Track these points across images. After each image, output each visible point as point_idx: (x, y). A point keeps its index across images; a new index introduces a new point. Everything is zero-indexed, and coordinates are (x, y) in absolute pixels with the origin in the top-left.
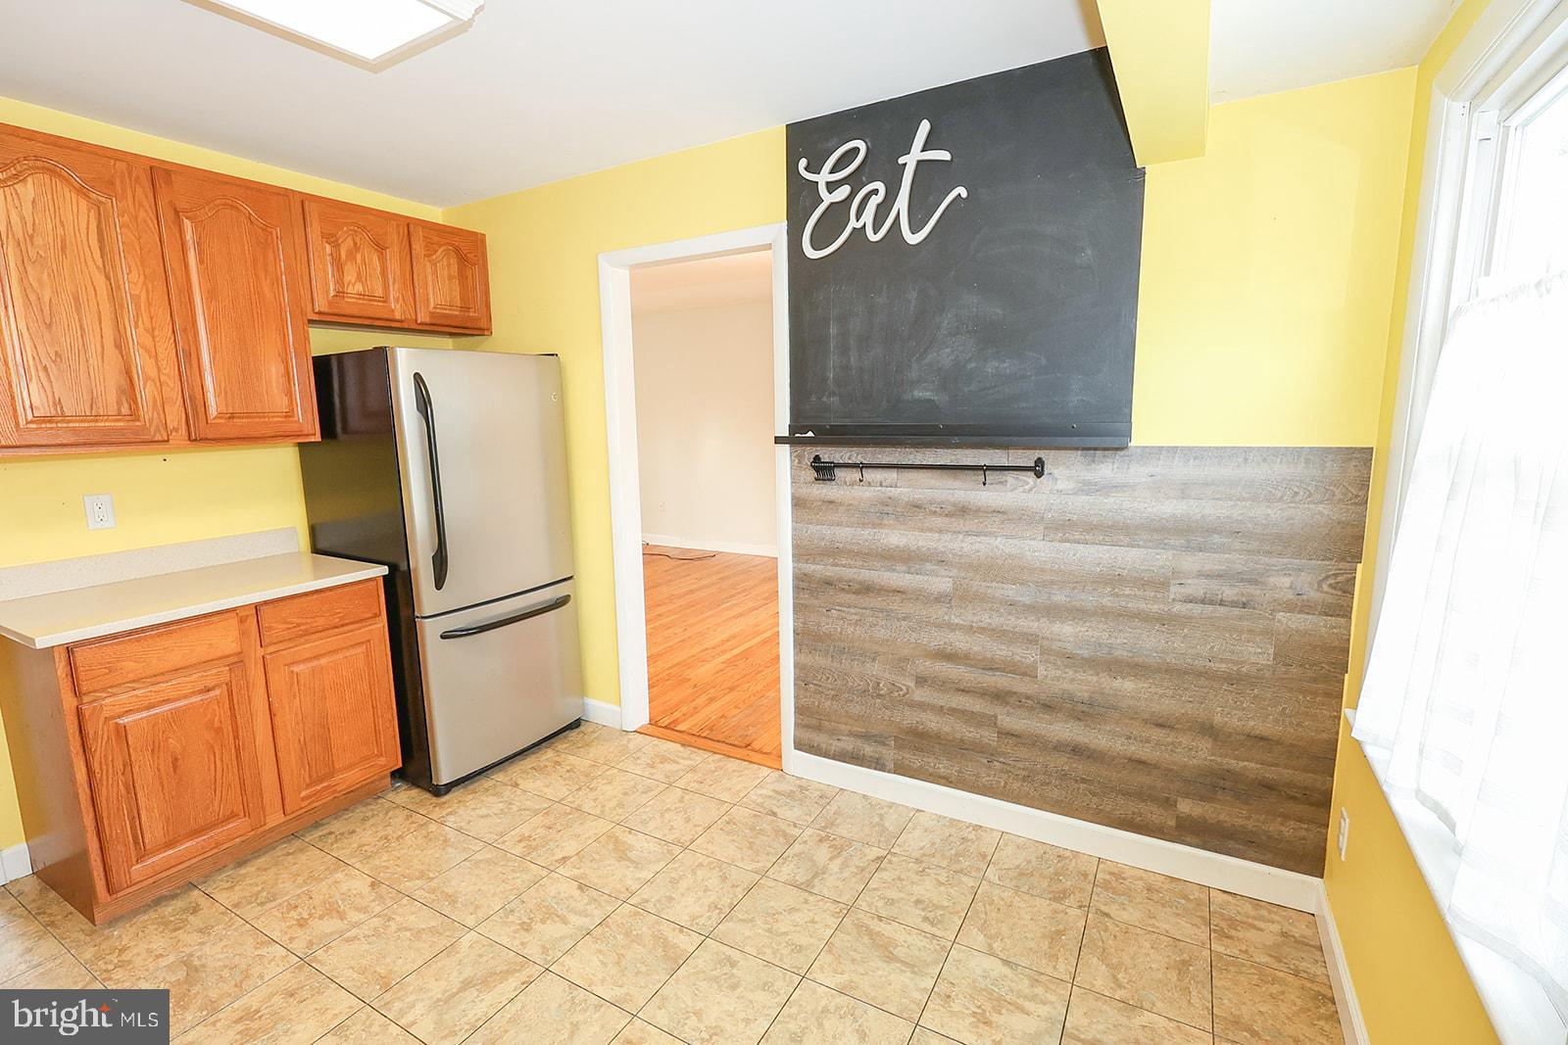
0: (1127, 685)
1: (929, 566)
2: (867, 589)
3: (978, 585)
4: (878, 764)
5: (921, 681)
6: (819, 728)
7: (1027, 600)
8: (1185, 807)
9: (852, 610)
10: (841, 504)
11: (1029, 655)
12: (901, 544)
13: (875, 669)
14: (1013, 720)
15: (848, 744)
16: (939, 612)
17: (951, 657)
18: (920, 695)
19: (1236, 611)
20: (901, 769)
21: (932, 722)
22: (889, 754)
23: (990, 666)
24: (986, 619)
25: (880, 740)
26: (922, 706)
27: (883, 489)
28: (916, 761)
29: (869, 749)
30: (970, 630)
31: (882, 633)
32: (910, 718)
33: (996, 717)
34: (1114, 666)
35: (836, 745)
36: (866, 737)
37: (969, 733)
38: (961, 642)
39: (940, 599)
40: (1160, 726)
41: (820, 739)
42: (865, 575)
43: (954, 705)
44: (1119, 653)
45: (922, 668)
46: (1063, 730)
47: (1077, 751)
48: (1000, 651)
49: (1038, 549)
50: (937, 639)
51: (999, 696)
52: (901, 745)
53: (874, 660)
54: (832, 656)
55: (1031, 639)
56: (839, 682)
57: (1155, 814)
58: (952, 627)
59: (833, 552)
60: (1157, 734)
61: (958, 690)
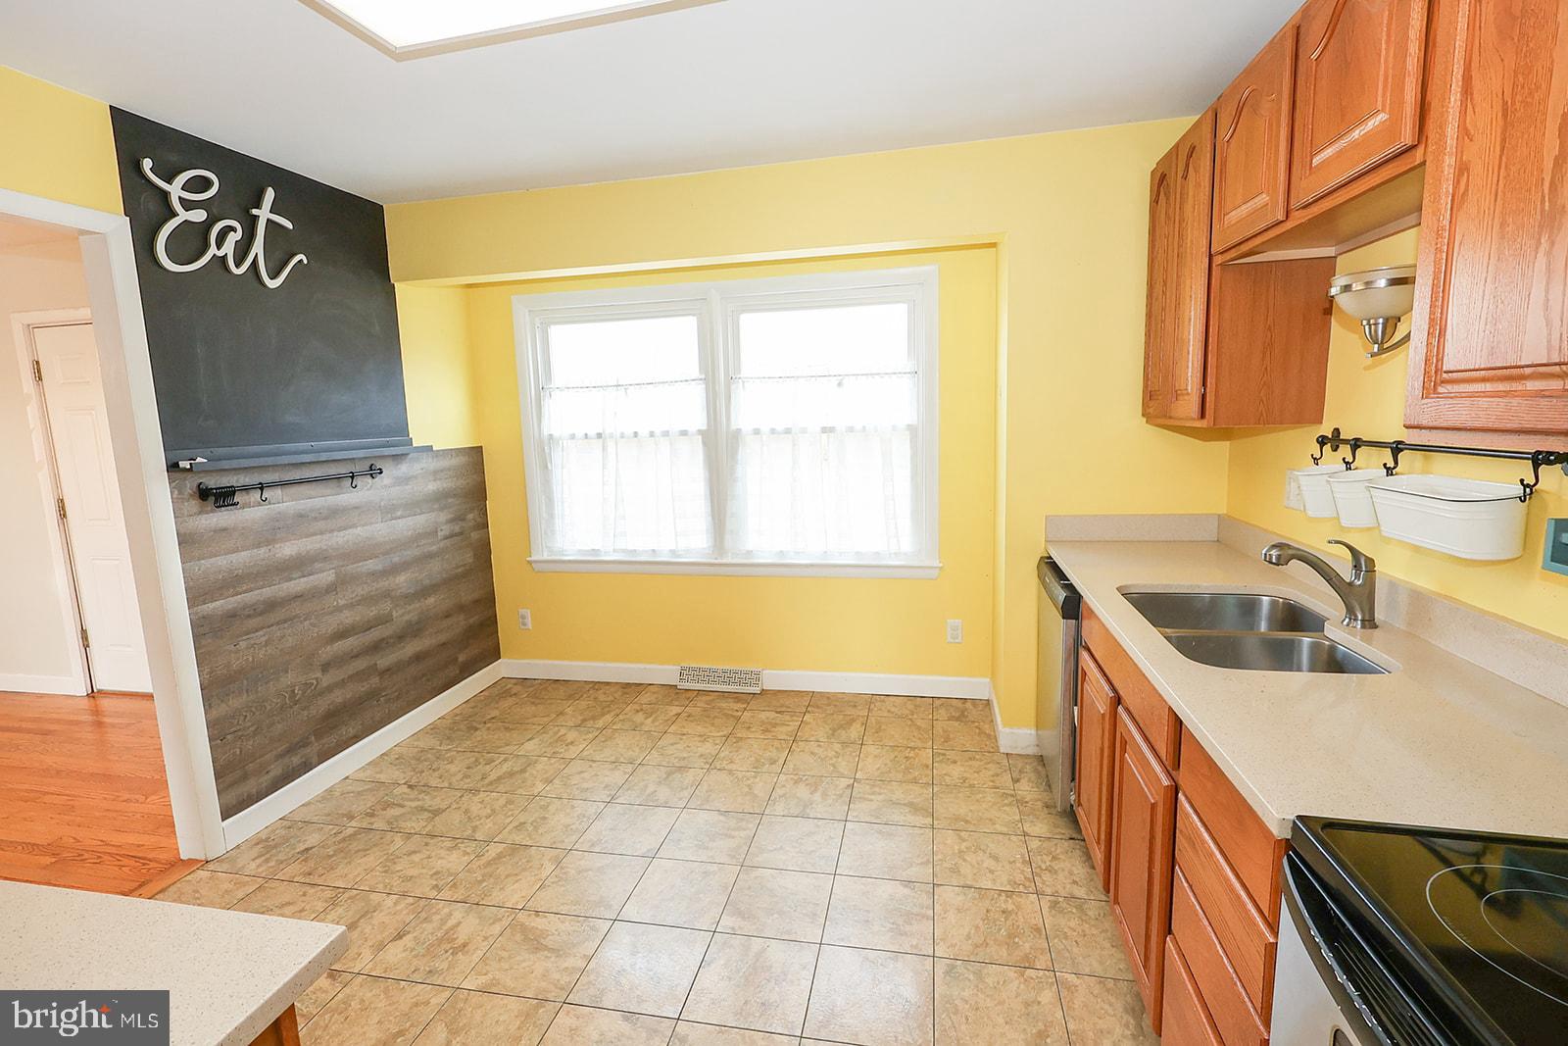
0: (431, 600)
1: (317, 565)
2: (271, 605)
3: (351, 568)
4: (307, 767)
5: (326, 667)
6: (245, 777)
7: (380, 567)
8: (461, 658)
9: (261, 633)
10: (235, 529)
11: (386, 607)
12: (293, 553)
13: (288, 679)
14: (384, 661)
15: (276, 770)
16: (332, 601)
17: (342, 634)
18: (326, 680)
19: (459, 538)
20: (324, 756)
21: (338, 697)
22: (312, 751)
23: (368, 626)
24: (361, 591)
25: (304, 743)
26: (330, 689)
27: (273, 506)
28: (331, 740)
29: (296, 760)
30: (351, 606)
31: (290, 642)
32: (322, 705)
33: (376, 664)
34: (424, 592)
35: (265, 780)
36: (290, 751)
37: (363, 688)
38: (348, 618)
39: (331, 589)
40: (447, 617)
41: (251, 786)
42: (267, 592)
43: (350, 673)
44: (427, 582)
45: (324, 656)
46: (411, 648)
47: (418, 657)
48: (372, 612)
49: (380, 530)
50: (332, 624)
51: (376, 647)
52: (319, 734)
53: (287, 672)
54: (247, 692)
55: (387, 595)
56: (257, 713)
57: (453, 671)
58: (339, 609)
59: (233, 582)
60: (446, 623)
61: (352, 657)
